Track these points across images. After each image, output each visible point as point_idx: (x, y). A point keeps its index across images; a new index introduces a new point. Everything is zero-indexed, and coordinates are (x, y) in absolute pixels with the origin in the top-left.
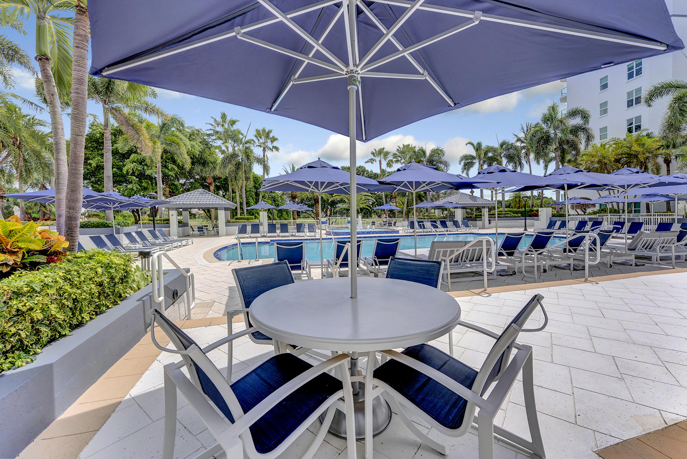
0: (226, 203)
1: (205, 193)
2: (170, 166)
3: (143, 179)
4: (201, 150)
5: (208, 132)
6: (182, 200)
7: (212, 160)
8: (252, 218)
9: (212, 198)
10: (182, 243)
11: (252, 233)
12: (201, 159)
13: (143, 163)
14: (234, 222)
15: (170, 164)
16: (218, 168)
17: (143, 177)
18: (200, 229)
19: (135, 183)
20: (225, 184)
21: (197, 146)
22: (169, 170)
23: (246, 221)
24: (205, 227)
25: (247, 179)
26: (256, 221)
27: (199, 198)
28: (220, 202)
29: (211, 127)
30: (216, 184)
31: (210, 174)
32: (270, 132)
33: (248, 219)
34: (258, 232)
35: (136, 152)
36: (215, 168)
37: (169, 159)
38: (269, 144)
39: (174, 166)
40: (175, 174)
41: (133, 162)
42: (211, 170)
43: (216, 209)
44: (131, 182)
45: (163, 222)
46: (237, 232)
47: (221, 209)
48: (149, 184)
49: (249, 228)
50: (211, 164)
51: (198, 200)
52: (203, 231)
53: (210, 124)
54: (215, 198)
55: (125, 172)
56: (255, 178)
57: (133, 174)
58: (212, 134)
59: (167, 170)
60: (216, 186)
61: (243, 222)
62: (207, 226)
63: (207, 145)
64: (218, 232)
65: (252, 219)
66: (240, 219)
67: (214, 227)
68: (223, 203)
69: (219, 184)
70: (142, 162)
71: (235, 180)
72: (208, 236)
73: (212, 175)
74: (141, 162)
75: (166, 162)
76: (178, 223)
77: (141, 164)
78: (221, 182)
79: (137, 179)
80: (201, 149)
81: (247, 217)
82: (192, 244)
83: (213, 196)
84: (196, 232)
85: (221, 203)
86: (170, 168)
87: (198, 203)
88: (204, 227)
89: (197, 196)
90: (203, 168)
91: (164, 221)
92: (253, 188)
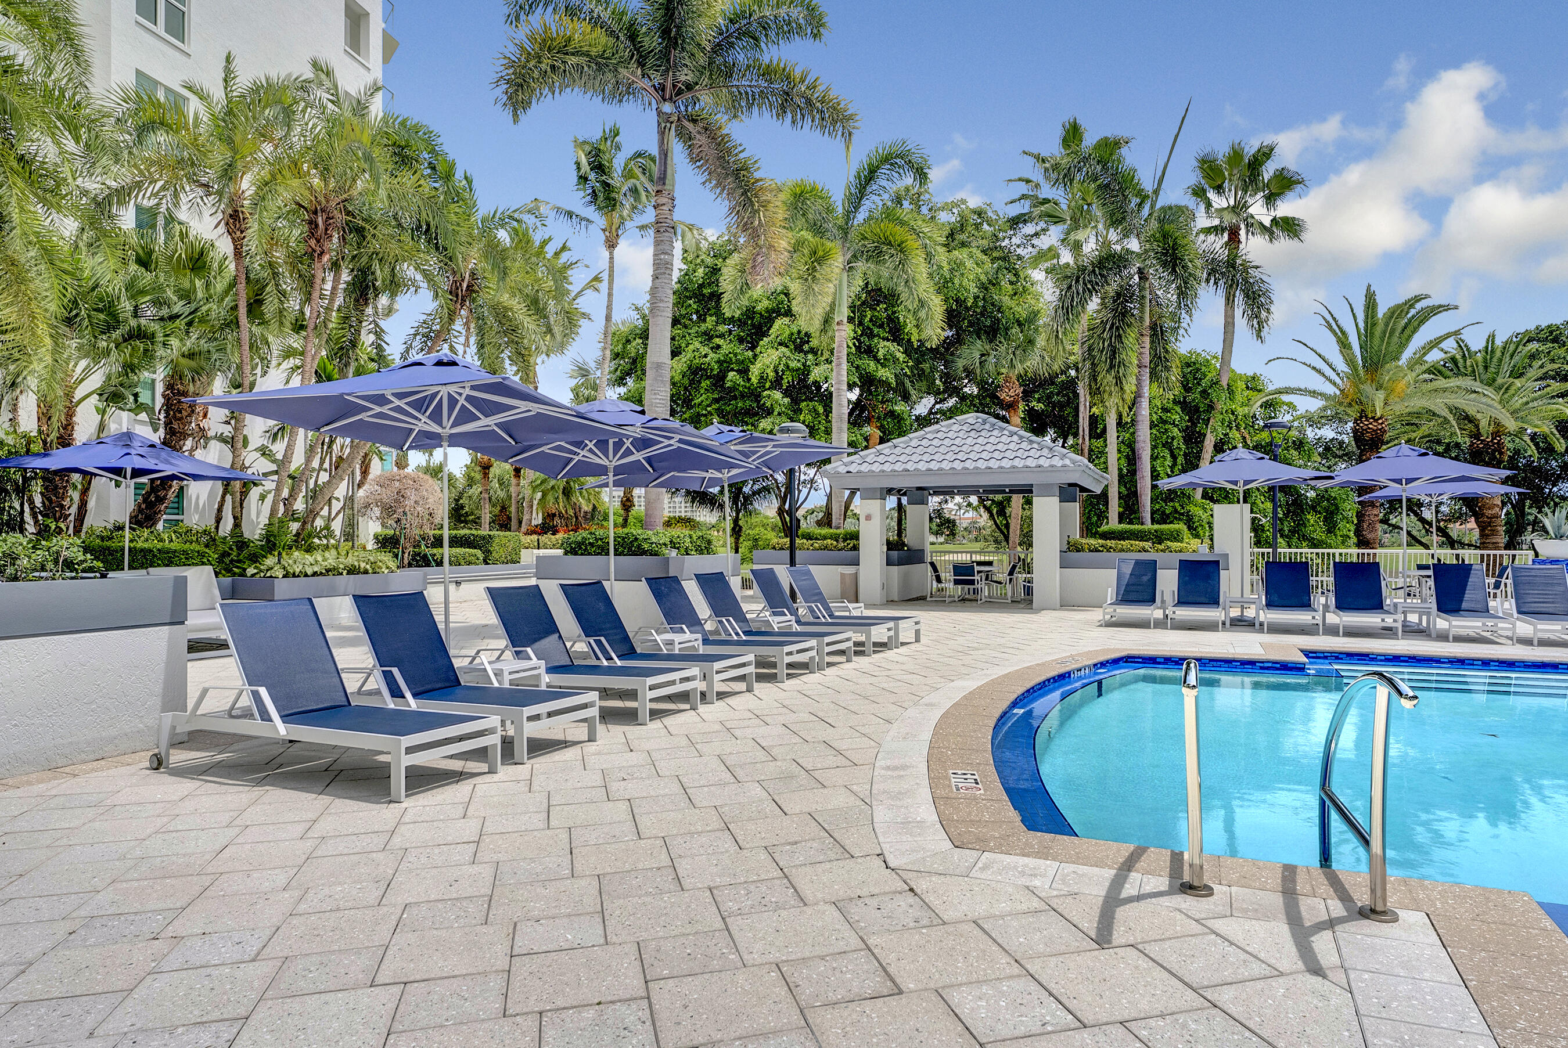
0: (1067, 462)
1: (987, 426)
2: (884, 347)
3: (803, 401)
4: (983, 278)
5: (1014, 210)
6: (901, 458)
7: (1022, 312)
8: (1178, 532)
9: (1012, 446)
10: (868, 636)
11: (1182, 602)
12: (982, 314)
13: (806, 347)
14: (1097, 550)
15: (884, 339)
16: (1041, 341)
17: (805, 393)
18: (963, 573)
19: (779, 414)
20: (1062, 406)
21: (970, 264)
22: (878, 361)
23: (1147, 545)
24: (982, 568)
25: (1159, 362)
26: (1196, 548)
27: (964, 448)
28: (1042, 461)
29: (1023, 189)
30: (1031, 405)
31: (1012, 366)
32: (1266, 153)
33: (1159, 538)
34: (1213, 600)
35: (789, 313)
36: (1031, 342)
37: (881, 326)
38: (1258, 209)
39: (893, 347)
40: (896, 375)
41: (780, 344)
42: (1018, 352)
43: (1026, 491)
44: (769, 412)
45: (841, 545)
46: (1111, 594)
47: (1046, 490)
48: (818, 414)
49: (1168, 581)
50: (1015, 330)
51: (960, 456)
52: (972, 582)
53: (1020, 180)
54: (1024, 445)
55: (754, 380)
56: (1188, 365)
57: (777, 383)
58: (1024, 215)
59: (872, 363)
60: (1031, 413)
61: (1135, 552)
62: (990, 563)
63: (1006, 261)
64: (1029, 591)
65: (1176, 537)
66: (1121, 536)
67: (1014, 567)
68: (1057, 462)
69: (1039, 406)
70: (803, 343)
71: (1112, 367)
72: (993, 604)
73: (1019, 368)
74: (800, 343)
75: (871, 336)
76: (885, 548)
77: (799, 349)
78: (1049, 397)
79: (787, 400)
80: (986, 274)
81: (1156, 527)
82: (918, 640)
83: (1015, 438)
84: (949, 586)
85: (1044, 462)
86: (880, 355)
87: (958, 465)
88: (977, 568)
89: (956, 442)
90: (988, 347)
91: (845, 540)
92: (1178, 409)
